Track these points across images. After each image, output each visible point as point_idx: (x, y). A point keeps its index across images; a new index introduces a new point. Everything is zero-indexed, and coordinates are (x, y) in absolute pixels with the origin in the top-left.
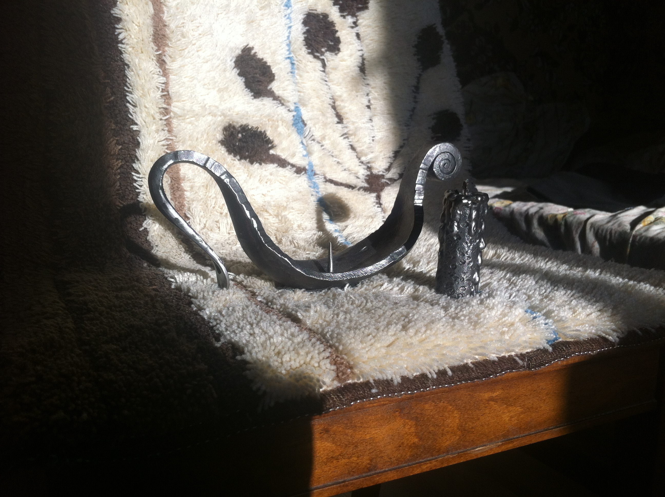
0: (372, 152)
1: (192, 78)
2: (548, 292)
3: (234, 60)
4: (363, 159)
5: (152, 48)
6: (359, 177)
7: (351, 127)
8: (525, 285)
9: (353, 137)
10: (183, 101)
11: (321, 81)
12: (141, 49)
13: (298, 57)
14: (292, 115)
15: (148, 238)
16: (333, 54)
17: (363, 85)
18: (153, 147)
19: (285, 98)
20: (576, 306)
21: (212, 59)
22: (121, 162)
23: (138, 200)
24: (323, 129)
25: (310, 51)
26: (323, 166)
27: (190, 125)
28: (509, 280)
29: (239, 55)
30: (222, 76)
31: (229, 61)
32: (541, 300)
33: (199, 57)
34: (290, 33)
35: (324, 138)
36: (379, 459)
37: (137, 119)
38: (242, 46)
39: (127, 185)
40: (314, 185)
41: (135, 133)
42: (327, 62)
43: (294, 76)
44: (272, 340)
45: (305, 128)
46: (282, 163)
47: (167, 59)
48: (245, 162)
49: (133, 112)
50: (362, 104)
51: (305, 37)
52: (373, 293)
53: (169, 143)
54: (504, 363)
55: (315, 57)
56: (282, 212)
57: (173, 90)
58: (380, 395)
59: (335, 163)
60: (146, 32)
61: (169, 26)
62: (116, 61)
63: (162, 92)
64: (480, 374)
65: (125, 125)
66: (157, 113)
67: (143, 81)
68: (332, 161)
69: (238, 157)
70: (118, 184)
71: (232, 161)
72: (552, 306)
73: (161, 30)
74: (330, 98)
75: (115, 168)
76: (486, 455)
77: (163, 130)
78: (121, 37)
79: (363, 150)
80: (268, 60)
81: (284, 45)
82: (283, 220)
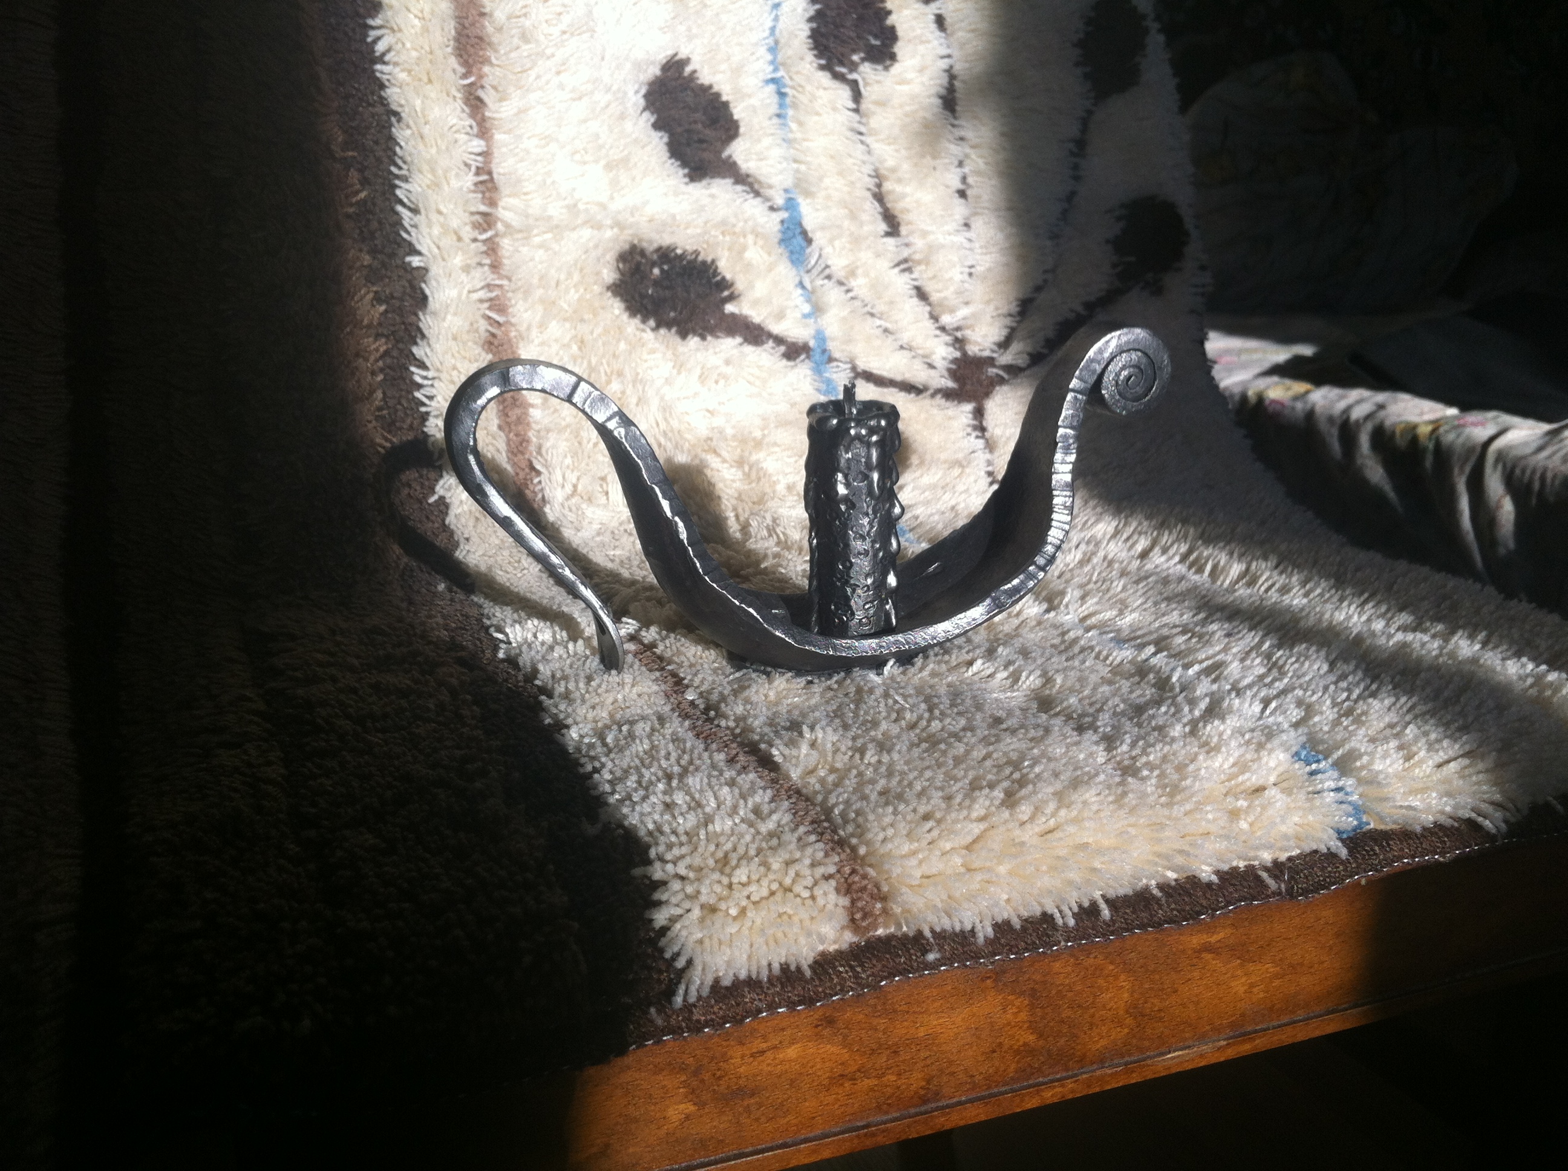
0: (967, 303)
1: (546, 137)
2: (1354, 696)
3: (643, 91)
4: (946, 319)
5: (454, 71)
6: (935, 364)
7: (919, 243)
8: (1304, 675)
9: (923, 267)
10: (525, 194)
11: (849, 134)
12: (428, 74)
13: (795, 77)
14: (778, 220)
15: (447, 522)
16: (880, 67)
17: (949, 141)
18: (457, 306)
19: (762, 179)
20: (1416, 739)
21: (592, 93)
22: (386, 343)
23: (423, 432)
24: (851, 250)
25: (823, 62)
26: (849, 341)
27: (541, 252)
28: (1268, 656)
29: (656, 77)
30: (616, 130)
31: (631, 93)
32: (1336, 723)
33: (561, 87)
34: (776, 19)
35: (852, 273)
36: (945, 1079)
37: (420, 243)
38: (662, 57)
39: (401, 397)
40: (828, 385)
41: (415, 273)
42: (865, 86)
43: (785, 125)
44: (710, 827)
45: (808, 250)
46: (754, 334)
47: (488, 96)
48: (668, 334)
49: (412, 226)
50: (947, 187)
51: (812, 30)
52: (949, 685)
53: (493, 295)
54: (1234, 885)
55: (838, 77)
56: (750, 453)
57: (501, 167)
58: (945, 965)
59: (879, 332)
60: (438, 34)
61: (491, 15)
62: (369, 105)
63: (477, 174)
64: (1175, 912)
65: (392, 255)
66: (466, 224)
67: (434, 151)
68: (871, 326)
69: (652, 323)
70: (379, 394)
71: (638, 333)
72: (1359, 741)
73: (473, 24)
74: (870, 176)
75: (372, 358)
76: (1190, 1067)
77: (480, 264)
78: (380, 47)
79: (945, 298)
80: (723, 87)
81: (762, 51)
82: (754, 475)
